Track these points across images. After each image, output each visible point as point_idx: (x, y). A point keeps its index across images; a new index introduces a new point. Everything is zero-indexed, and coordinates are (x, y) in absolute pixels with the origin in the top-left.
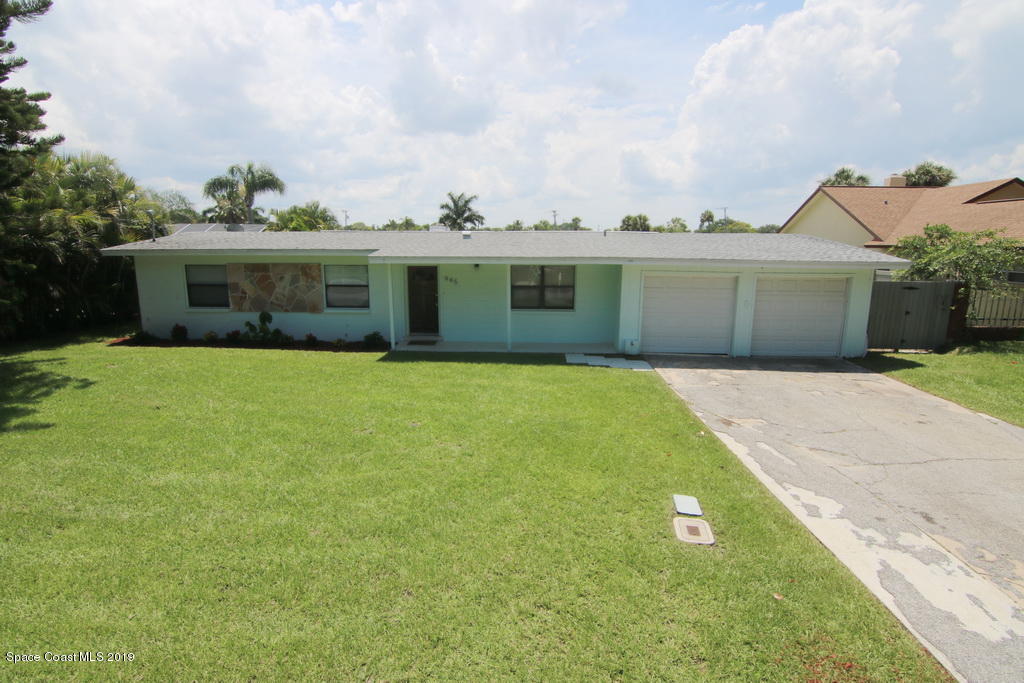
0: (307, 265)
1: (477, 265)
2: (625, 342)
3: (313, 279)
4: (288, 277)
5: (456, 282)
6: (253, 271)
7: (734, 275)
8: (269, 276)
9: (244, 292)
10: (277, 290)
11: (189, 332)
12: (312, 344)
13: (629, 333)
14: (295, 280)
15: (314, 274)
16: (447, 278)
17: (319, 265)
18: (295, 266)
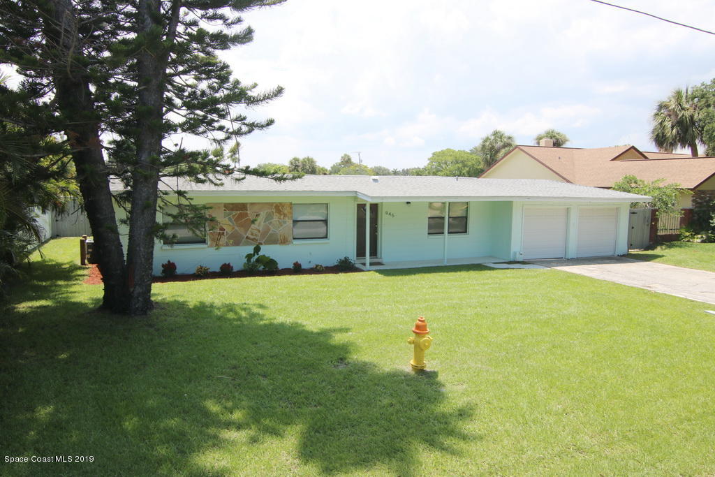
0: (281, 203)
1: (408, 203)
2: (515, 253)
3: (285, 215)
4: (263, 215)
5: (393, 216)
6: (232, 210)
7: (567, 207)
8: (247, 214)
9: (222, 229)
10: (253, 226)
11: (177, 267)
12: (297, 270)
13: (517, 247)
14: (269, 217)
15: (286, 212)
16: (387, 213)
18: (271, 204)
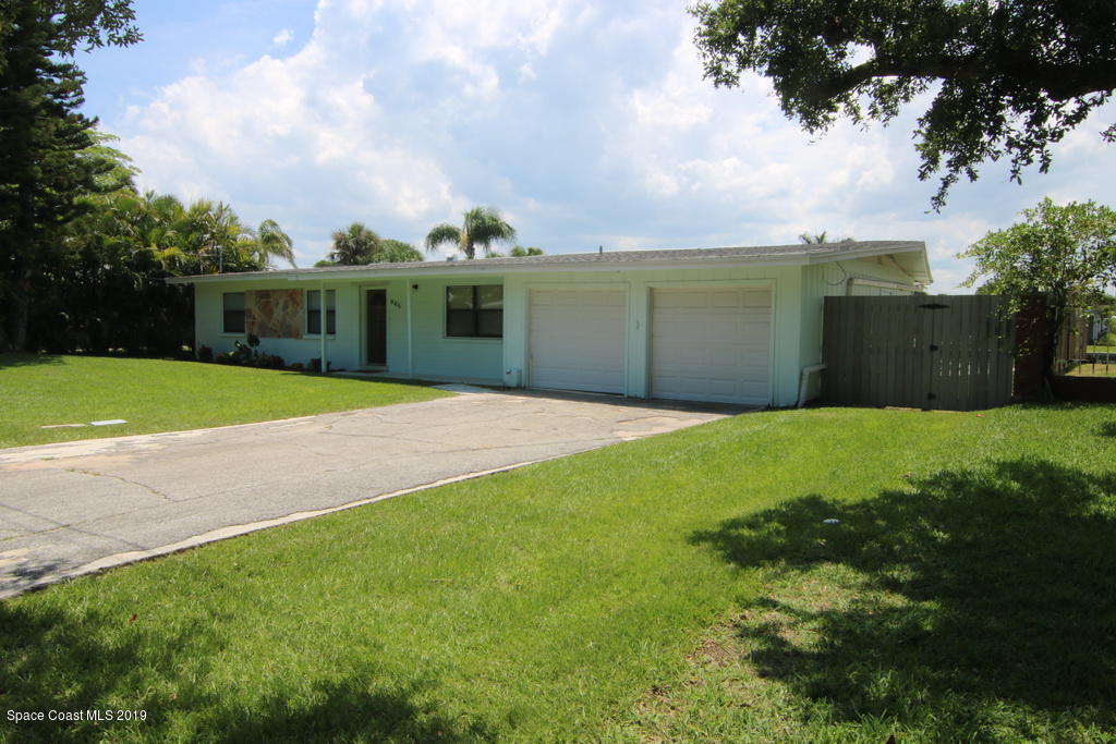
1: (416, 287)
4: (281, 303)
5: (399, 306)
6: (261, 297)
8: (270, 302)
9: (254, 318)
10: (275, 315)
15: (298, 299)
16: (392, 302)
17: (302, 290)
18: (286, 291)
